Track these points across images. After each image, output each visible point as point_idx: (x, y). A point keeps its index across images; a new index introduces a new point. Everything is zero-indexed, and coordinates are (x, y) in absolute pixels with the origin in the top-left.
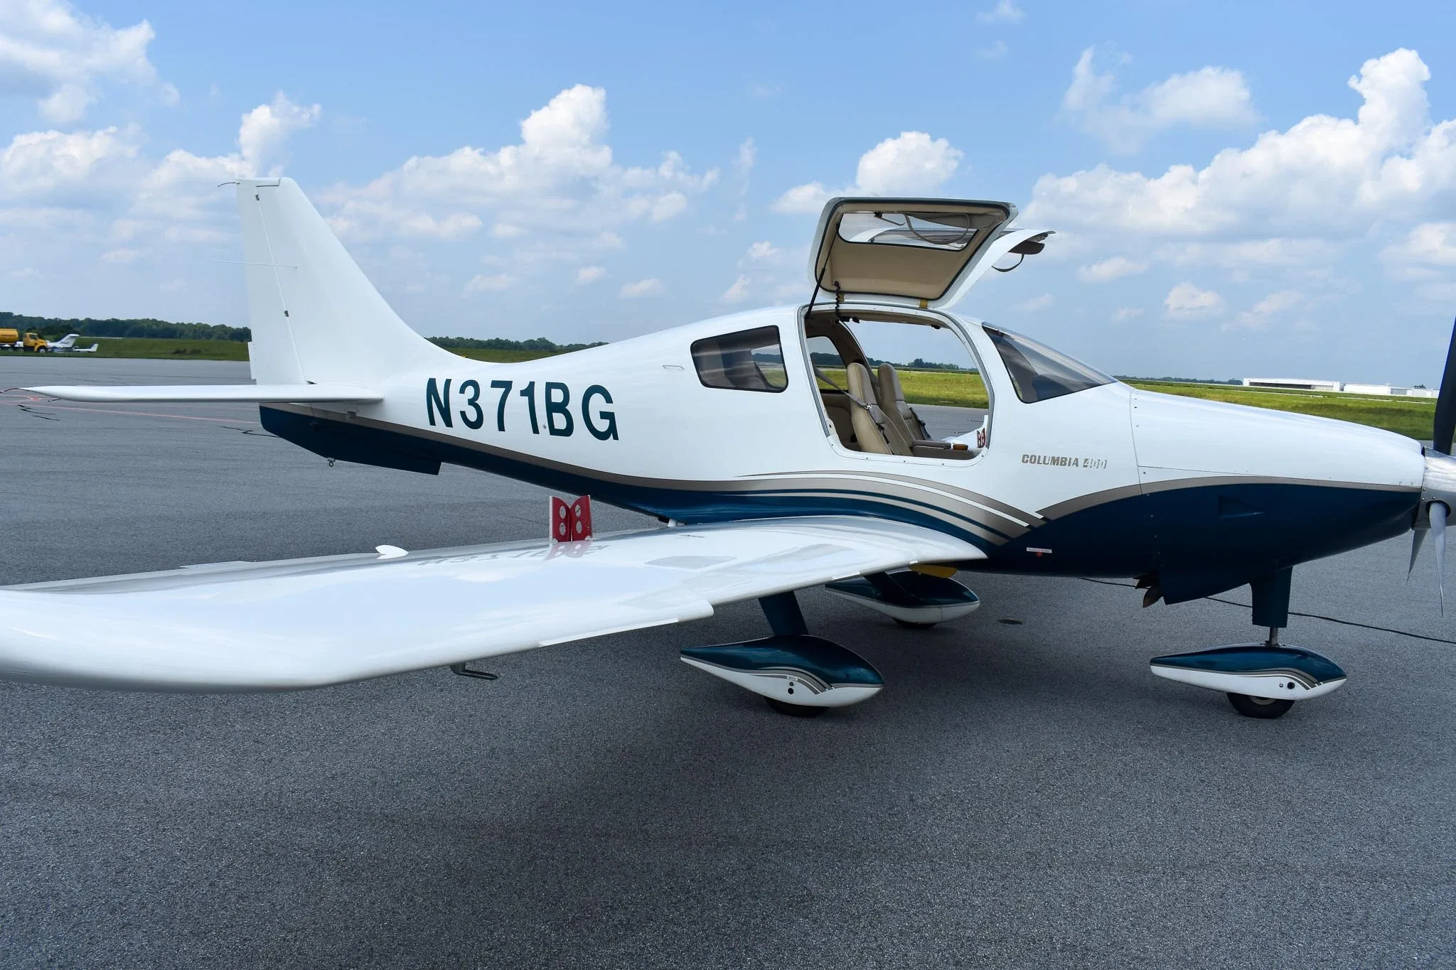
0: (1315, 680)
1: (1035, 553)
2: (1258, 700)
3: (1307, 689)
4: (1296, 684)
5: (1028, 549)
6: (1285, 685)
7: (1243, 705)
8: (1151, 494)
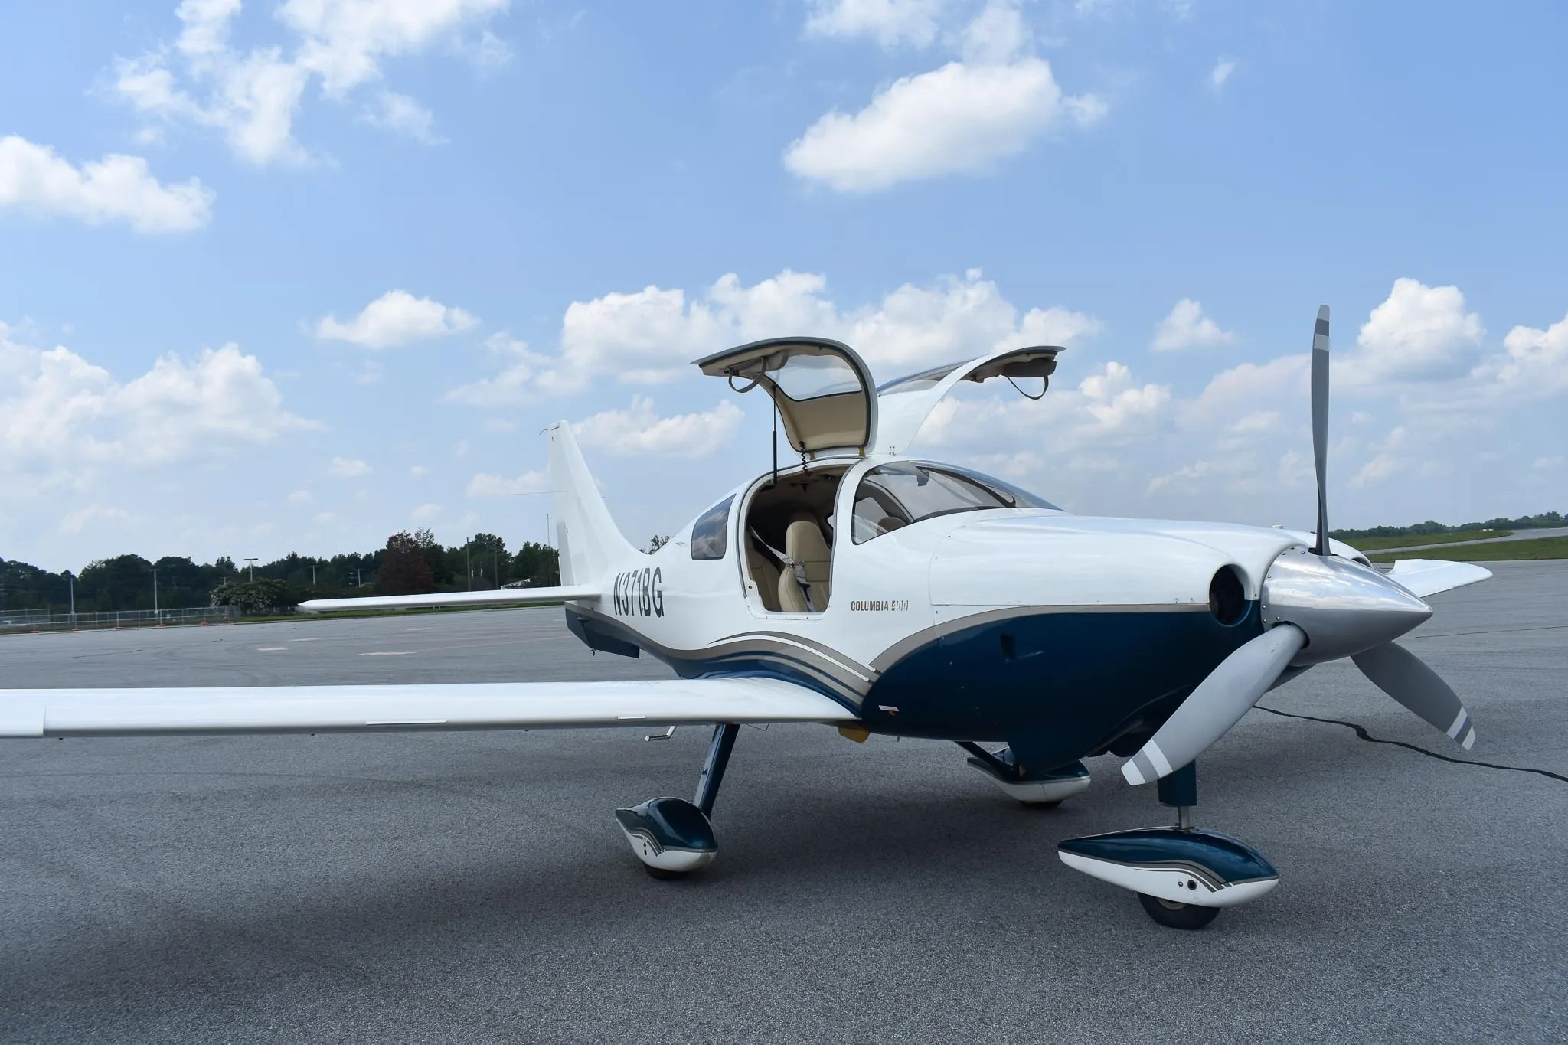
0: (1222, 880)
1: (887, 712)
2: (1169, 904)
3: (1213, 891)
4: (1199, 884)
5: (882, 708)
6: (1186, 884)
7: (1153, 907)
8: (945, 636)
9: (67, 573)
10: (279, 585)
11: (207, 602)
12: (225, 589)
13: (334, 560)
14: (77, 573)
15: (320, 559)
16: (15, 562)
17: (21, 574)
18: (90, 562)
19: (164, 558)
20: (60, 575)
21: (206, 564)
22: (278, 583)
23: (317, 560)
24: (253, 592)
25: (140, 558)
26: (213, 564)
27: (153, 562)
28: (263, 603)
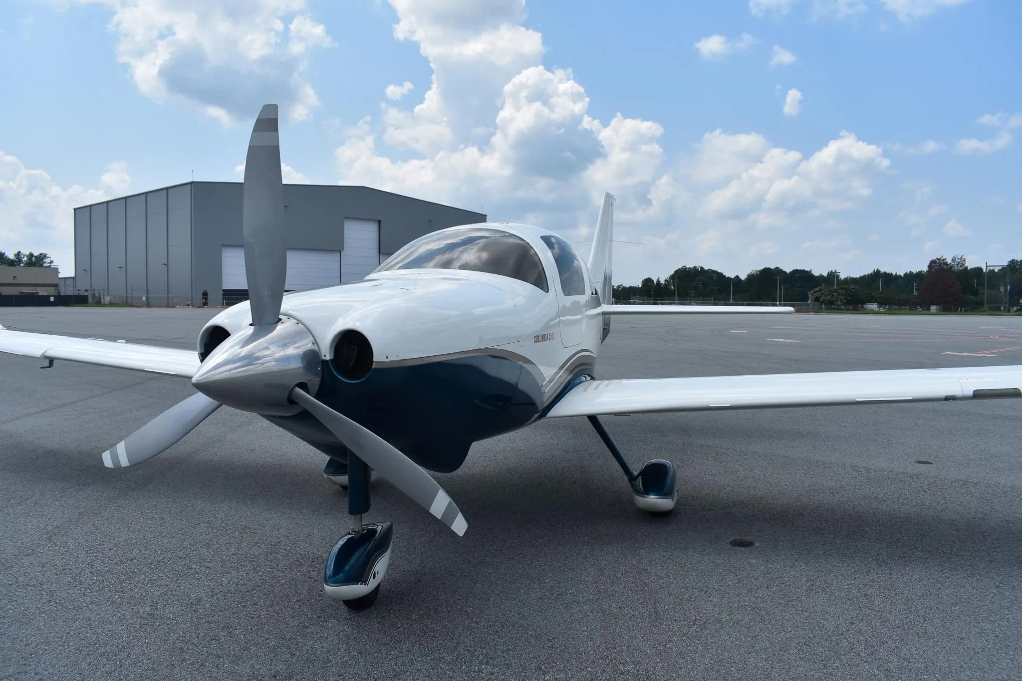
9: (737, 277)
10: (854, 290)
11: (805, 299)
12: (818, 291)
13: (906, 275)
14: (743, 277)
15: (896, 274)
16: (711, 269)
17: (713, 277)
18: (751, 271)
19: (794, 270)
20: (733, 278)
21: (821, 274)
22: (853, 289)
23: (894, 274)
24: (835, 294)
25: (781, 269)
26: (825, 274)
27: (788, 272)
28: (841, 301)
